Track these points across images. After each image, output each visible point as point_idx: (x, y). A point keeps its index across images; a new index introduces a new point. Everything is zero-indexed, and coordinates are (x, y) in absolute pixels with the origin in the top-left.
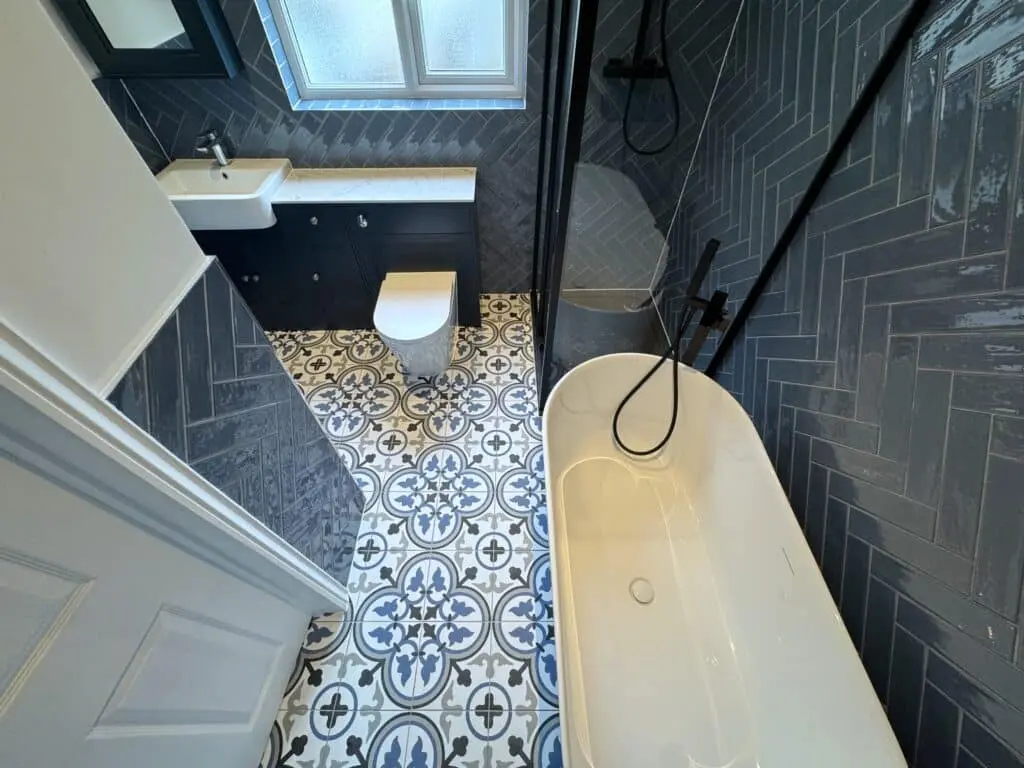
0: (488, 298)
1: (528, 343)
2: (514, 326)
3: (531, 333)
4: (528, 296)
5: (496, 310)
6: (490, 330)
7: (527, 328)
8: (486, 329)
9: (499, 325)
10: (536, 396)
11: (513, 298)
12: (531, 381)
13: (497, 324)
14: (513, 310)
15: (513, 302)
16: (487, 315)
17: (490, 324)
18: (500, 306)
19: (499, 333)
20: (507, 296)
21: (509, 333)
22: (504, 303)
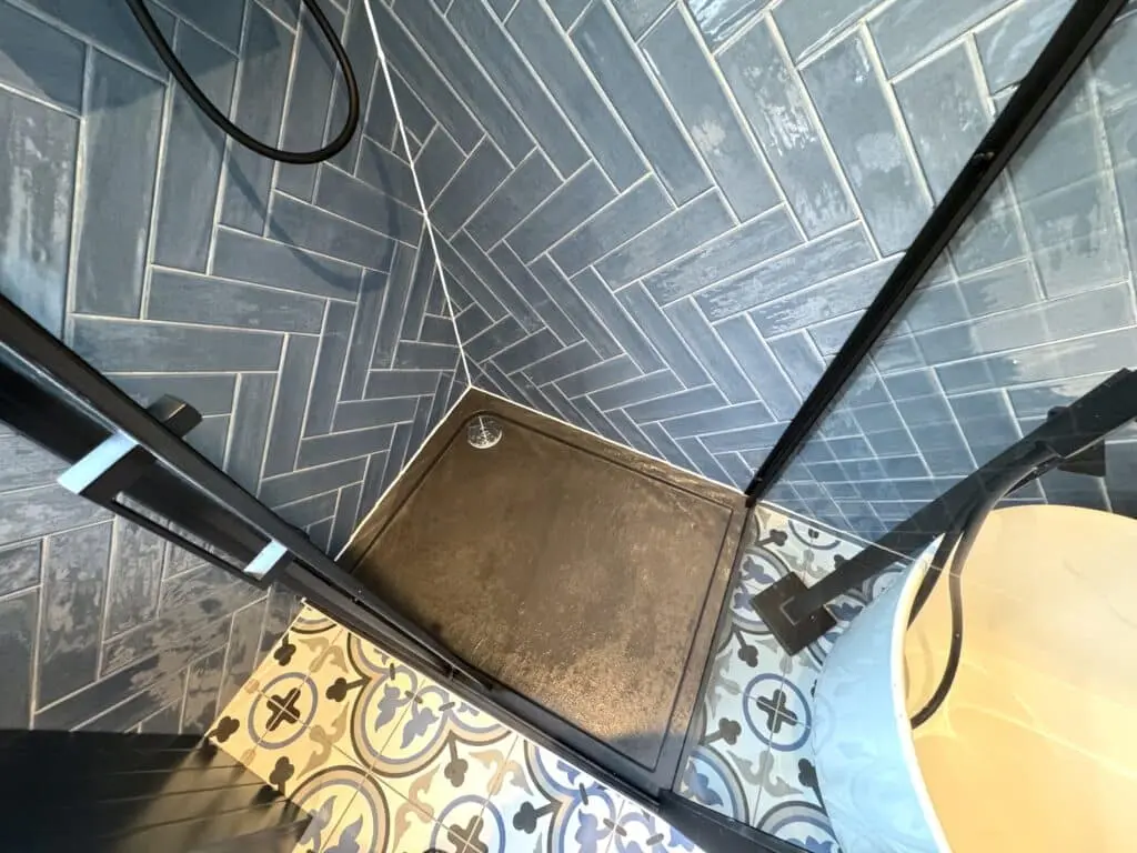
0: (230, 727)
1: (447, 707)
2: (373, 712)
3: (424, 680)
4: (310, 614)
5: (286, 730)
6: (343, 793)
7: (403, 682)
8: (329, 804)
9: (342, 753)
10: (611, 792)
11: (285, 655)
12: (561, 778)
13: (335, 760)
14: (325, 680)
15: (300, 661)
16: (284, 769)
17: (318, 777)
18: (284, 710)
19: (368, 772)
20: (269, 667)
21: (387, 741)
22: (282, 690)
